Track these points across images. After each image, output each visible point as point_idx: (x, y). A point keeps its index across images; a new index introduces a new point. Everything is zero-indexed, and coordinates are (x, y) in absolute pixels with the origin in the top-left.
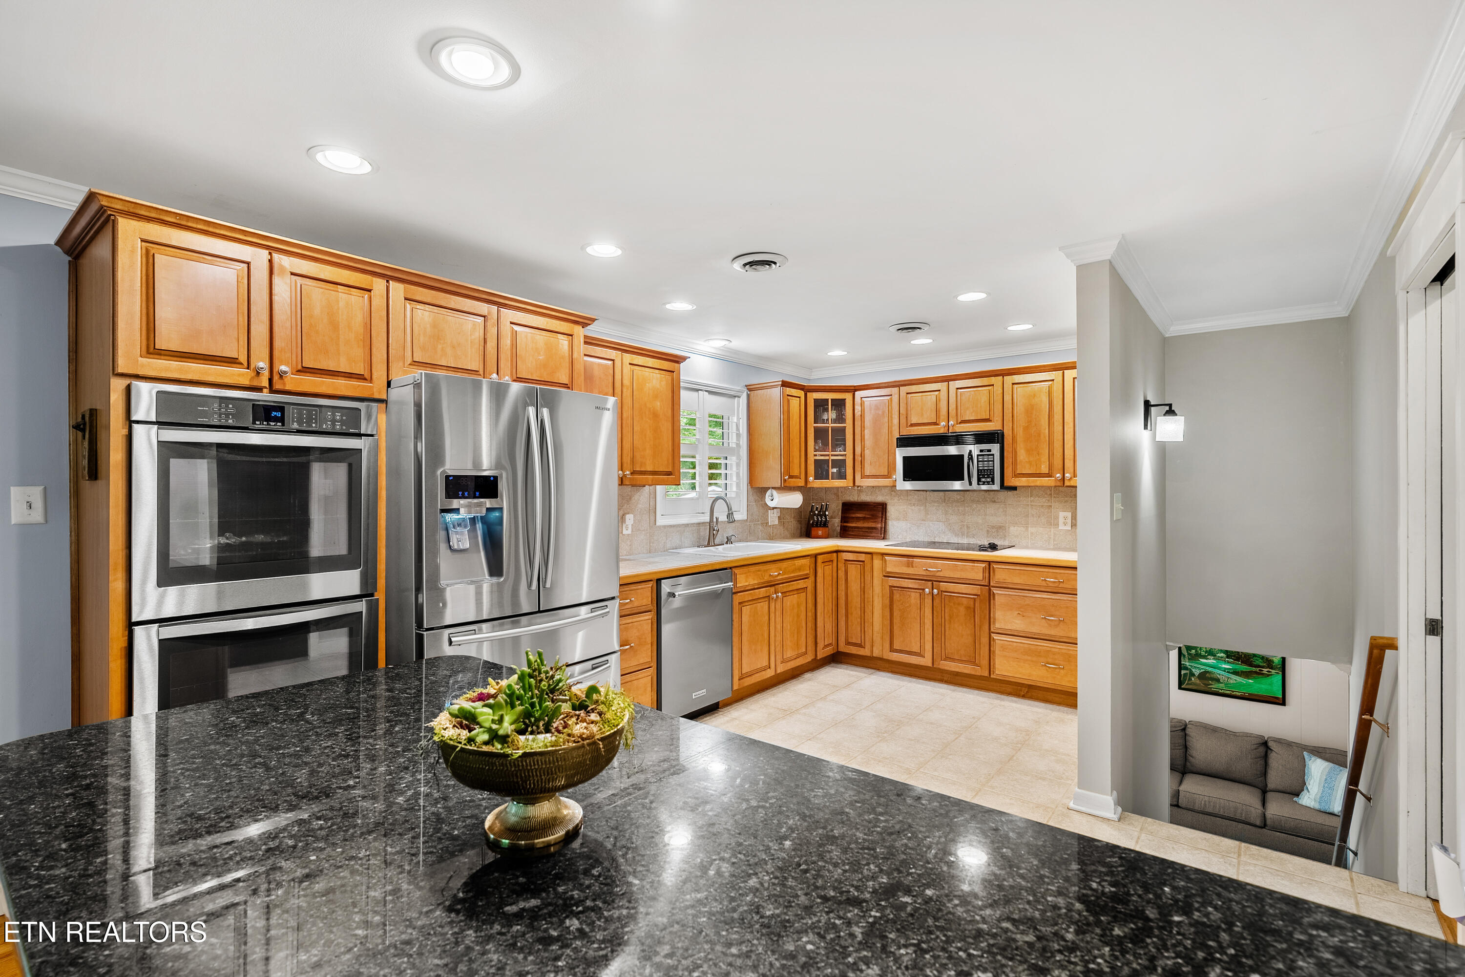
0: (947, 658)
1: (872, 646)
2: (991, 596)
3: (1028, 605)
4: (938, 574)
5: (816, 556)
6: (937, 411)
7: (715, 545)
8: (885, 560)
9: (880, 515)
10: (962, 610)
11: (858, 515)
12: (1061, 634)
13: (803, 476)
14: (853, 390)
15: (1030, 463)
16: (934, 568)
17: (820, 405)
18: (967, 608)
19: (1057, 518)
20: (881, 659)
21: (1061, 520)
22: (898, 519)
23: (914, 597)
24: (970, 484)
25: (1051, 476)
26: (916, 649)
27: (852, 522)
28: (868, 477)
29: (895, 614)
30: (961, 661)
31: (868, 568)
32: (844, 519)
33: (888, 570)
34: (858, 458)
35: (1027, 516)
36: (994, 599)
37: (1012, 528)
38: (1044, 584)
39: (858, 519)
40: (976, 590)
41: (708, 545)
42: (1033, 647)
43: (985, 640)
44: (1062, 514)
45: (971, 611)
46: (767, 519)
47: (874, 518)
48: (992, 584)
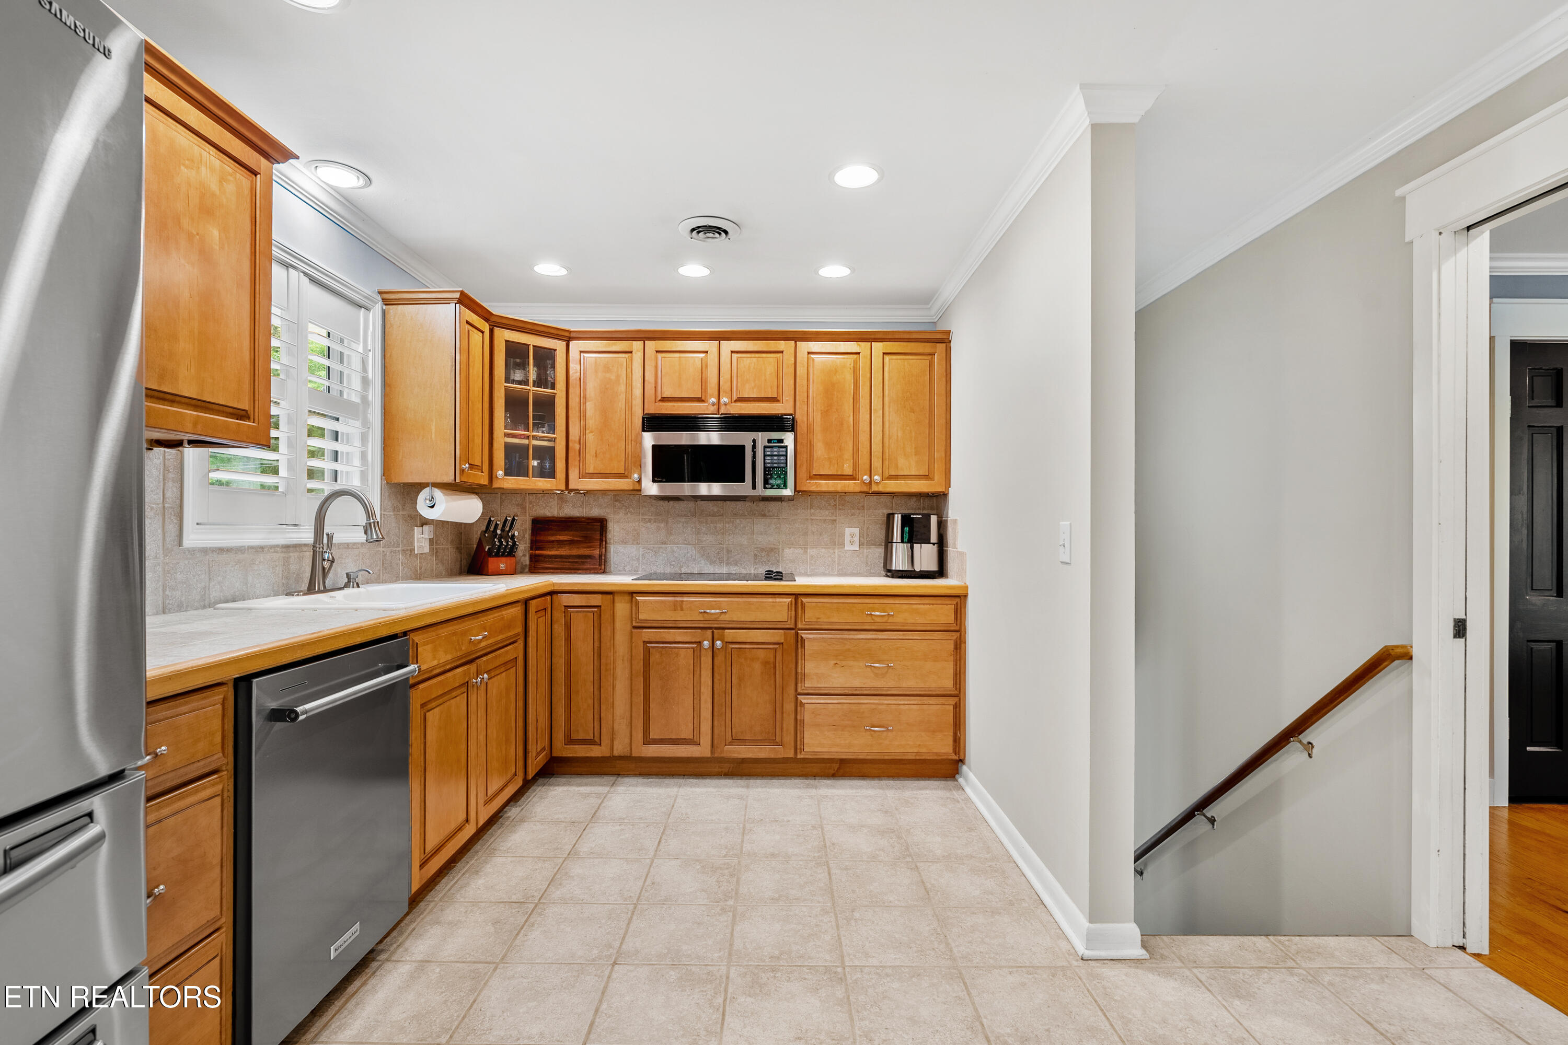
0: (736, 741)
1: (612, 741)
2: (799, 642)
3: (849, 650)
4: (723, 617)
5: (526, 602)
6: (703, 382)
7: (325, 590)
8: (637, 603)
9: (598, 537)
10: (757, 666)
11: (561, 538)
12: (891, 684)
13: (486, 467)
14: (567, 337)
15: (830, 459)
16: (715, 609)
17: (516, 354)
18: (765, 663)
19: (842, 535)
20: (628, 758)
21: (847, 538)
22: (624, 542)
23: (684, 657)
24: (754, 487)
25: (854, 479)
26: (686, 734)
27: (551, 548)
28: (592, 475)
29: (653, 685)
30: (755, 742)
31: (606, 617)
32: (535, 544)
33: (642, 617)
34: (574, 446)
35: (806, 534)
36: (803, 646)
37: (787, 550)
38: (869, 619)
39: (561, 543)
40: (777, 636)
41: (311, 590)
42: (853, 707)
43: (789, 707)
44: (848, 531)
45: (771, 667)
46: (412, 543)
47: (587, 540)
48: (800, 626)
